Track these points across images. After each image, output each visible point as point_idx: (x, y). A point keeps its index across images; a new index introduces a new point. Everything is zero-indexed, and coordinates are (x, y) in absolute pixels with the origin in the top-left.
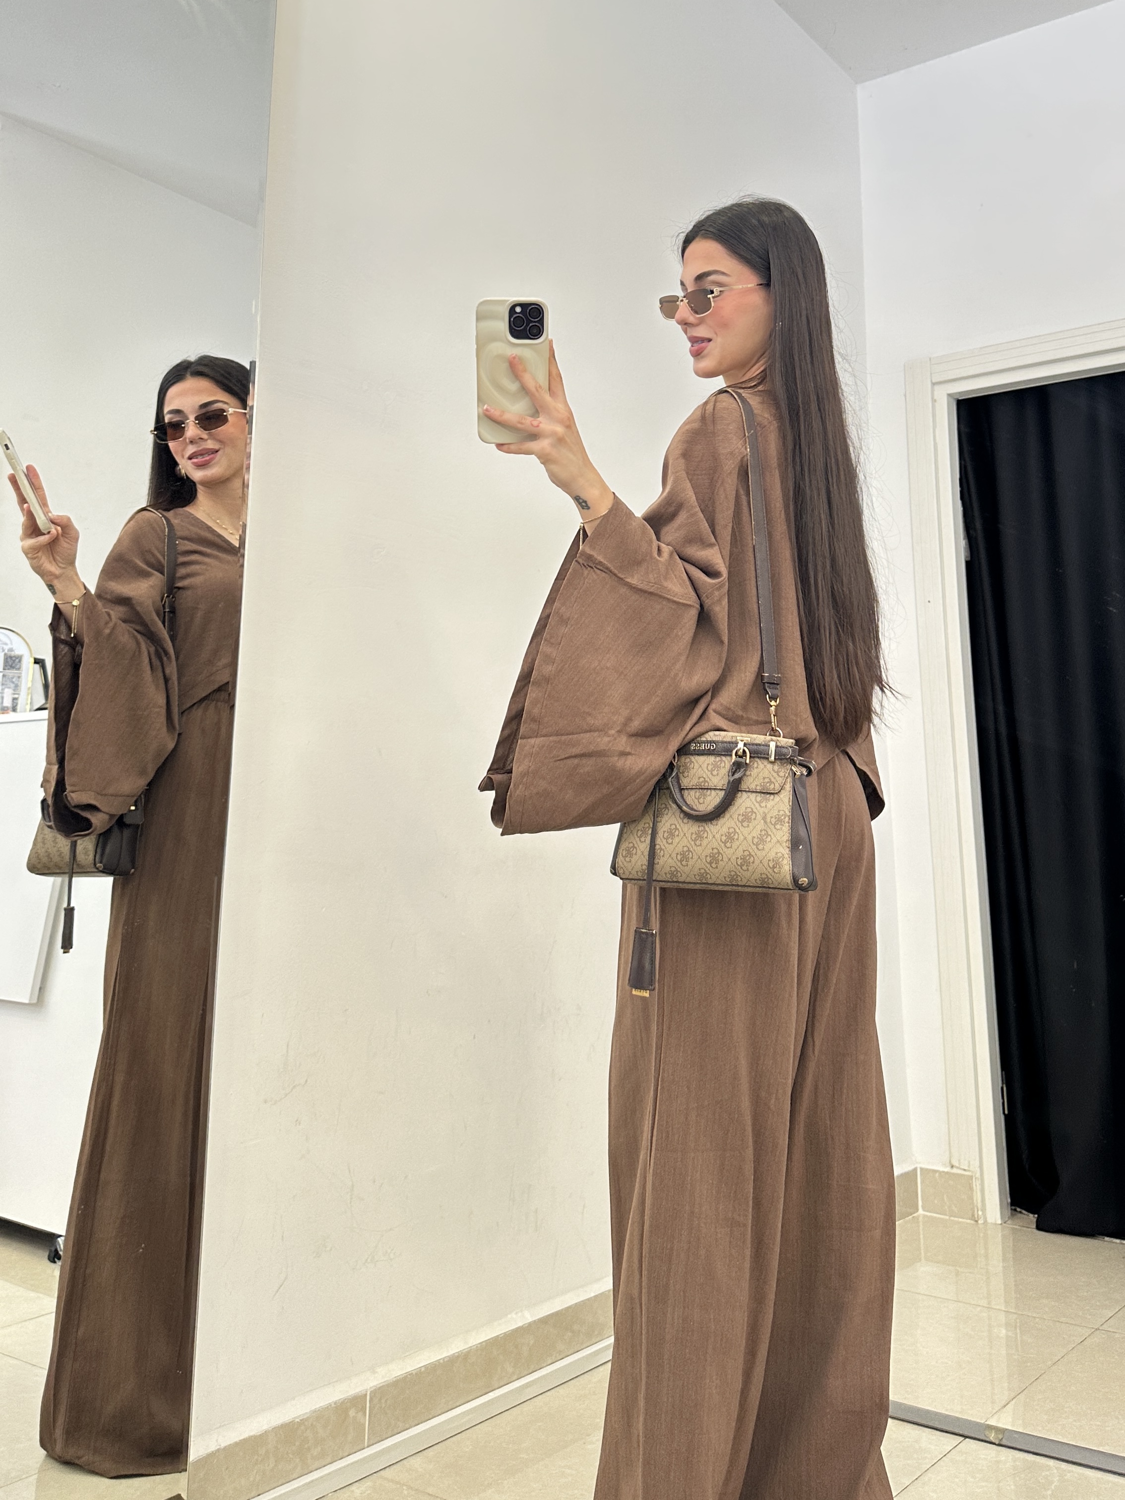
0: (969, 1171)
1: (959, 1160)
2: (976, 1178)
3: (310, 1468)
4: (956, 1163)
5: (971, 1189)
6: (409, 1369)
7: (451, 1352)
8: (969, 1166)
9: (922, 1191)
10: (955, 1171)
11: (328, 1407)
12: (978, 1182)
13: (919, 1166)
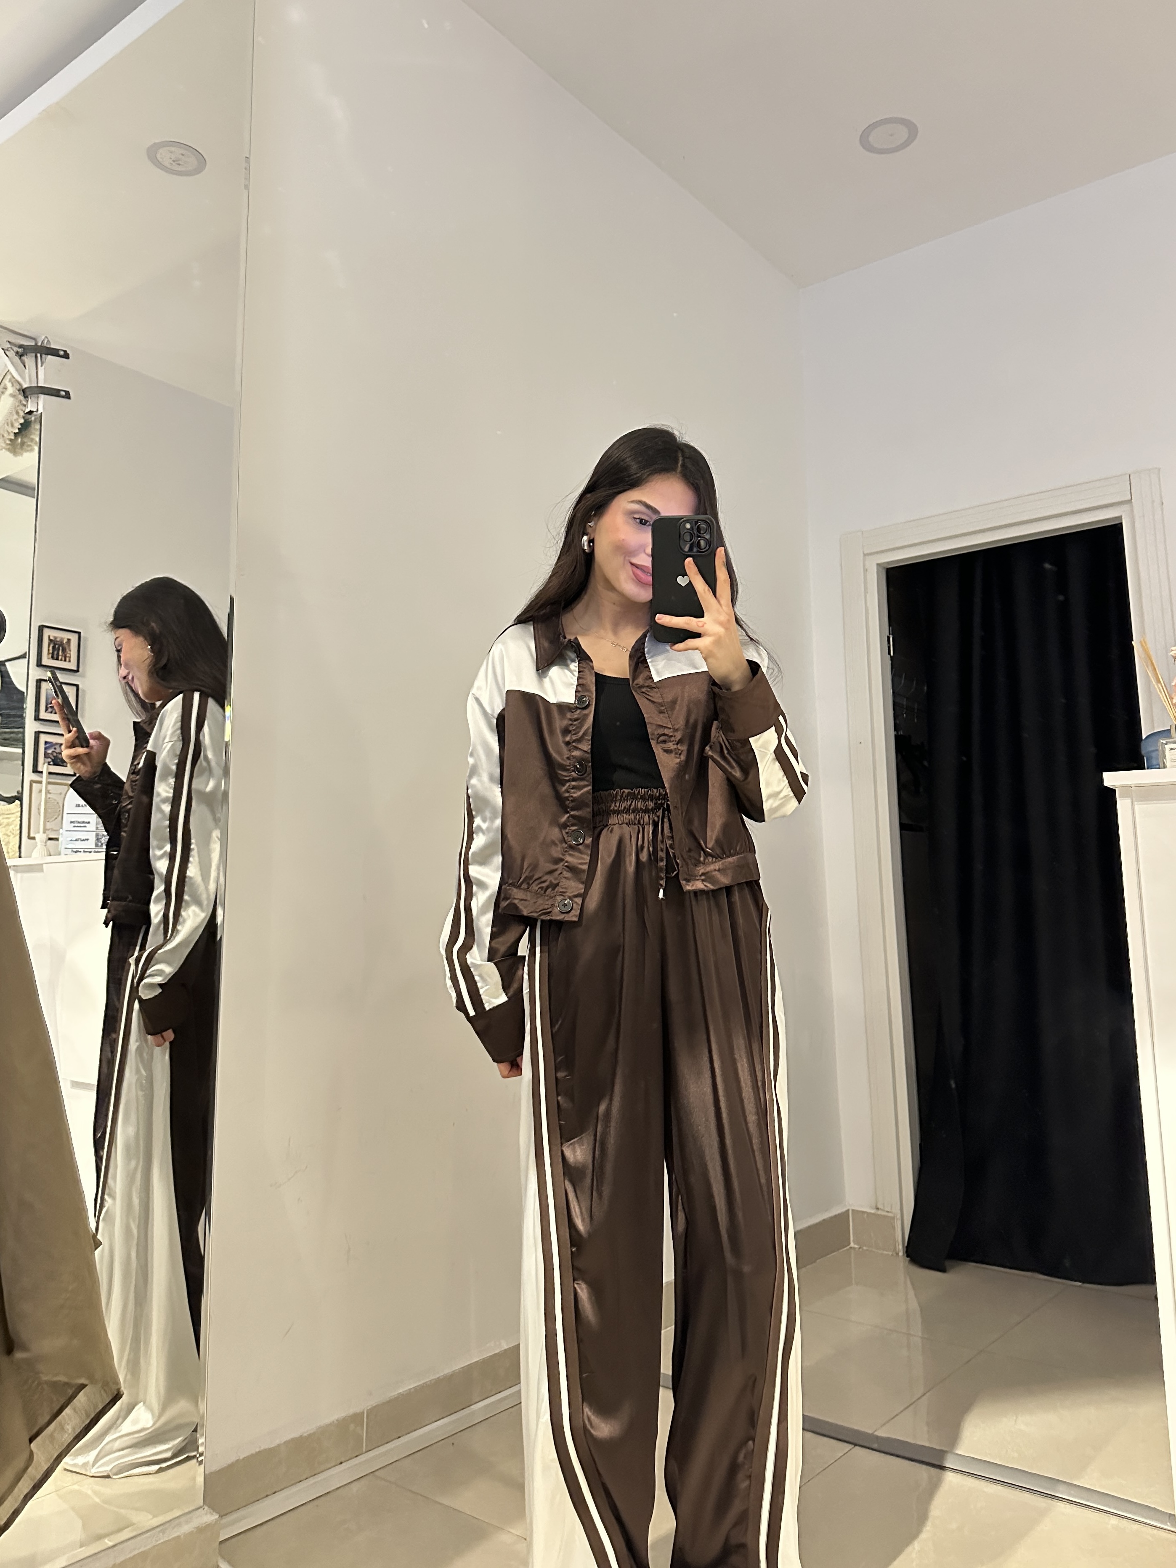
0: (891, 1212)
1: (884, 1204)
2: (897, 1219)
3: (318, 1471)
4: (880, 1206)
5: (894, 1228)
6: (401, 1391)
7: (435, 1377)
8: (892, 1208)
9: (853, 1229)
10: (879, 1212)
11: (331, 1424)
12: (899, 1223)
13: (851, 1208)
